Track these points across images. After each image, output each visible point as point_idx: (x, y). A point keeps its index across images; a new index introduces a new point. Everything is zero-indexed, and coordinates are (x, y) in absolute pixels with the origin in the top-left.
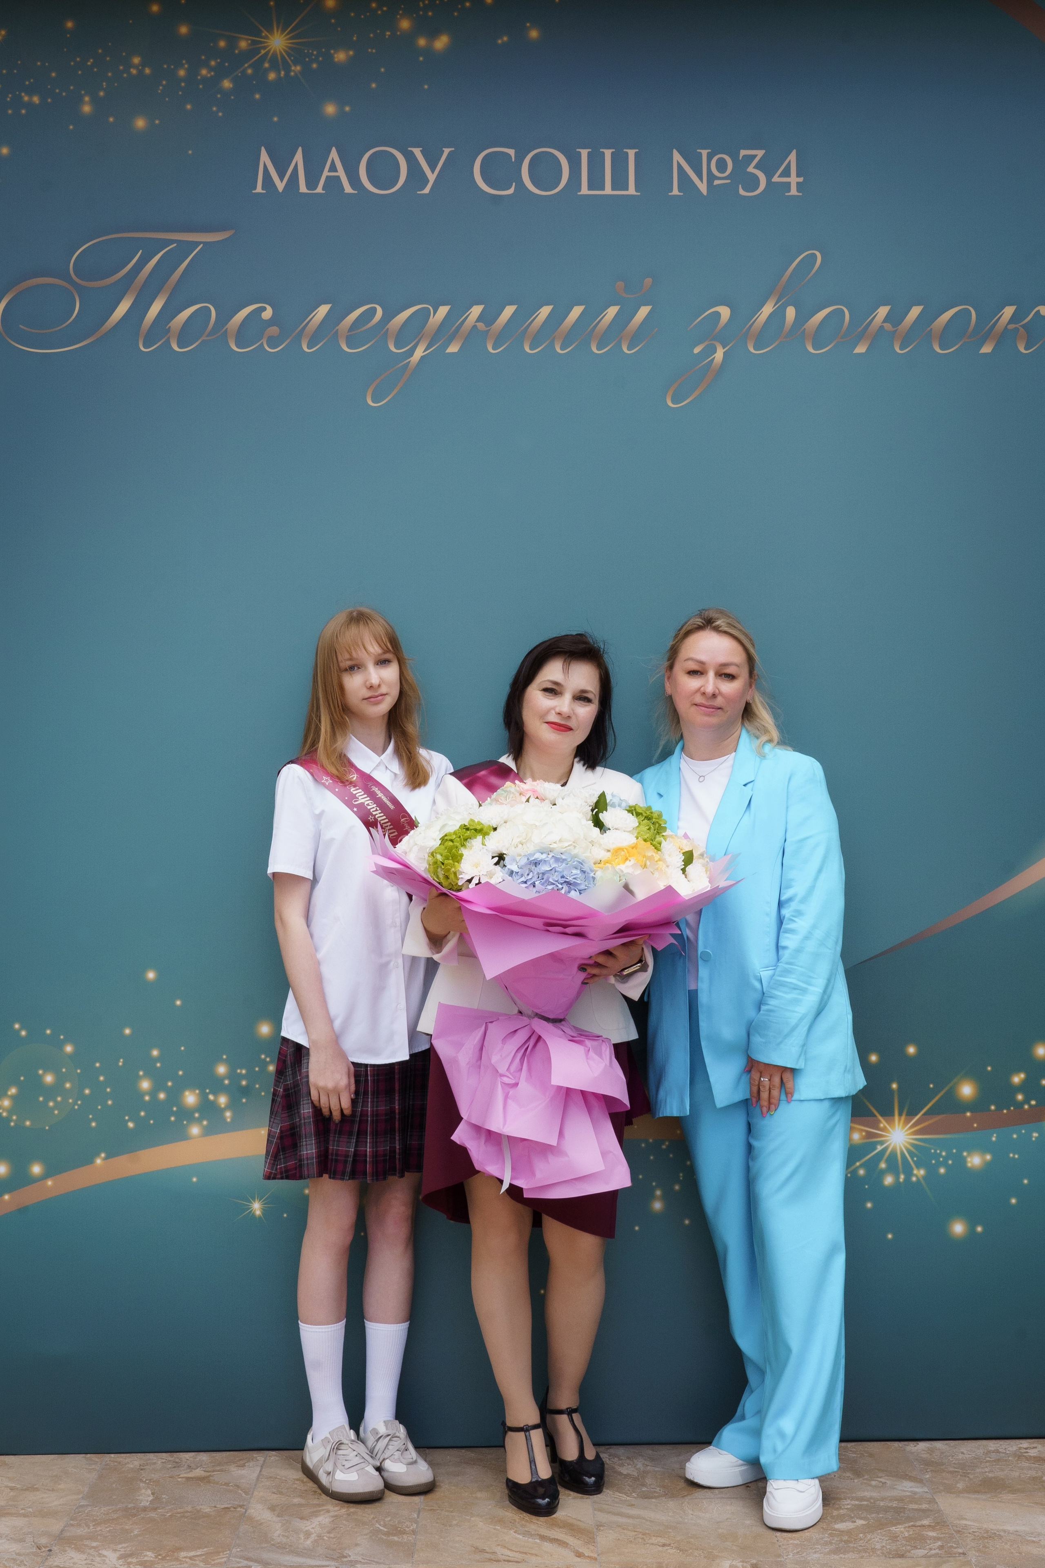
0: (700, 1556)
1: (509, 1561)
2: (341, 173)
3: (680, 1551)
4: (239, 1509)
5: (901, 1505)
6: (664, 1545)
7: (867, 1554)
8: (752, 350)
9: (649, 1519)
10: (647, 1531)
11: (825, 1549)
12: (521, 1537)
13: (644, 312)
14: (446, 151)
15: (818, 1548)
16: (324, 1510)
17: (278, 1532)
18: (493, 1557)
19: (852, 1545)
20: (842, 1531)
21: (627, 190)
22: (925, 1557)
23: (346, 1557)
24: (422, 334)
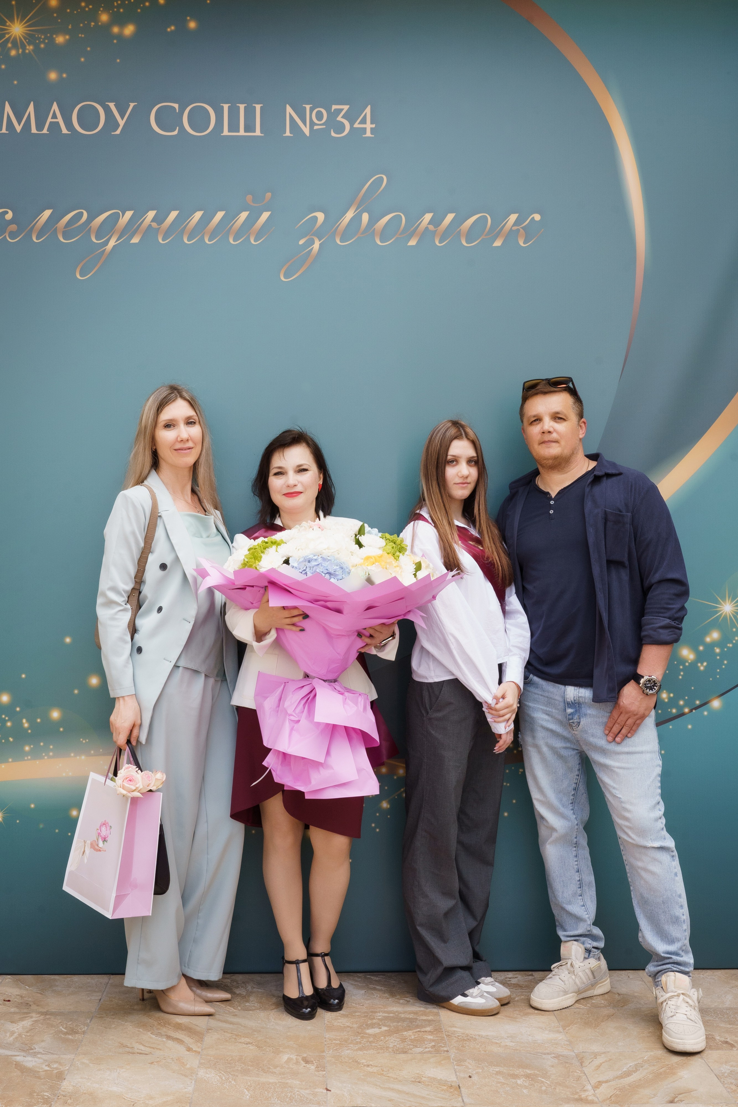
1: (140, 1053)
2: (60, 119)
3: (258, 1047)
7: (383, 1051)
8: (338, 242)
9: (244, 1025)
10: (240, 1034)
11: (355, 1047)
12: (154, 1036)
13: (265, 215)
14: (132, 105)
15: (351, 1046)
16: (29, 1016)
18: (131, 1050)
19: (374, 1044)
20: (371, 1035)
21: (255, 132)
22: (420, 1053)
23: (33, 1049)
24: (114, 229)
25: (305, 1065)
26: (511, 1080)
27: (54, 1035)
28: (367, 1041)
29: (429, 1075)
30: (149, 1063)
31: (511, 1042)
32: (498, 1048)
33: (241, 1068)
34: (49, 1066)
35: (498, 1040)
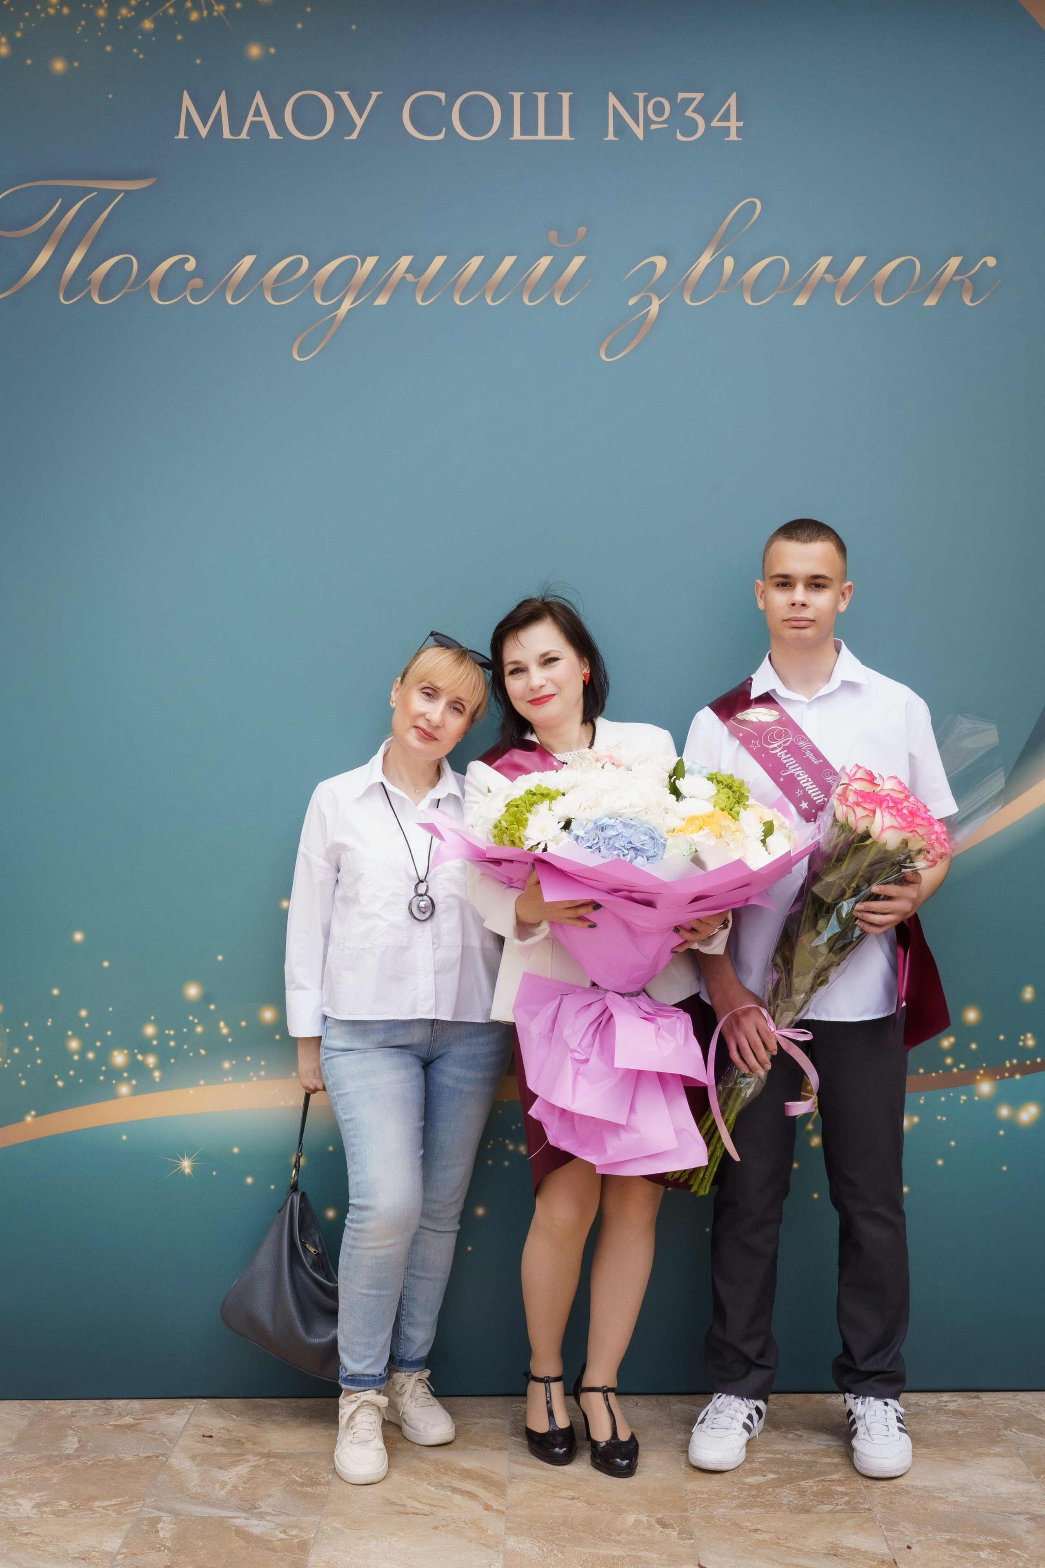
0: (607, 1509)
1: (417, 1514)
2: (266, 118)
3: (588, 1504)
4: (161, 1458)
5: (814, 1459)
6: (573, 1499)
7: (773, 1509)
8: (688, 301)
10: (559, 1484)
11: (733, 1504)
12: (433, 1489)
13: (578, 261)
14: (375, 95)
15: (725, 1503)
16: (243, 1459)
17: (195, 1482)
18: (402, 1509)
19: (759, 1500)
20: (752, 1485)
21: (561, 134)
22: (830, 1512)
23: (257, 1508)
24: (350, 285)
25: (661, 1530)
26: (970, 1552)
27: (285, 1488)
28: (749, 1495)
29: (849, 1545)
30: (432, 1528)
31: (962, 1496)
32: (945, 1506)
33: (569, 1535)
34: (285, 1533)
35: (942, 1493)
